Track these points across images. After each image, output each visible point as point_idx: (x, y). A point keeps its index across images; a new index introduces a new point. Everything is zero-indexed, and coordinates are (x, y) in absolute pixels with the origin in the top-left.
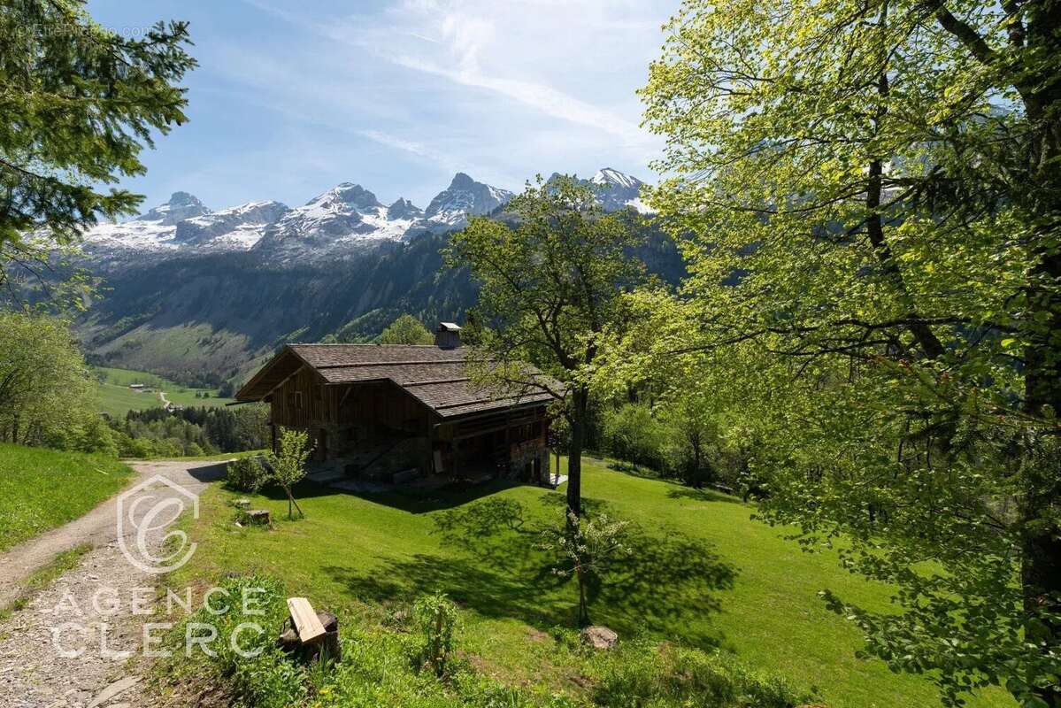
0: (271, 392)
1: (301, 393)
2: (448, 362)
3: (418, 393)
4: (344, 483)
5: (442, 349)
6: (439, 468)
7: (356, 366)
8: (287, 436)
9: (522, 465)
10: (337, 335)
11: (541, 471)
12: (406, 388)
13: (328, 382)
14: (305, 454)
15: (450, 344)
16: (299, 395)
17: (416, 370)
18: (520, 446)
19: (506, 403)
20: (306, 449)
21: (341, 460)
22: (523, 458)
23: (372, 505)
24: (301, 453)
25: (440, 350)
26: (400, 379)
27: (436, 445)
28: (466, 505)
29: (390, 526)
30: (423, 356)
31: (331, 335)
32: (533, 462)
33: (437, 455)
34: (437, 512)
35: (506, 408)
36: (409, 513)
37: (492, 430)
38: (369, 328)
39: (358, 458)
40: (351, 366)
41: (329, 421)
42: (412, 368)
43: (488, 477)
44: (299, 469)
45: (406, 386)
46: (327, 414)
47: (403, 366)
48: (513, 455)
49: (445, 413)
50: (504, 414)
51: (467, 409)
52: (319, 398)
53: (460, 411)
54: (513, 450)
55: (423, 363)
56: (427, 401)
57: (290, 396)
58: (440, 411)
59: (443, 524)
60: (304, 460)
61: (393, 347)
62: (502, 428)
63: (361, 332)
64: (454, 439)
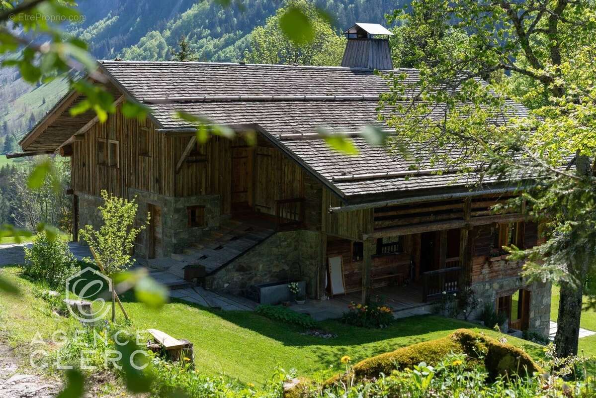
0: (71, 140)
1: (117, 142)
2: (363, 100)
3: (305, 153)
4: (183, 291)
5: (356, 72)
6: (338, 288)
7: (204, 101)
8: (110, 204)
9: (493, 299)
10: (168, 33)
11: (532, 315)
12: (286, 143)
13: (161, 126)
14: (133, 233)
15: (370, 64)
16: (114, 145)
17: (305, 112)
18: (490, 263)
19: (460, 180)
20: (136, 225)
21: (178, 257)
22: (496, 286)
23: (228, 326)
24: (128, 231)
25: (353, 76)
26: (275, 127)
27: (335, 245)
28: (372, 345)
29: (251, 359)
30: (320, 85)
31: (156, 33)
32: (515, 297)
33: (336, 263)
34: (324, 347)
35: (462, 188)
36: (278, 344)
37: (435, 227)
38: (227, 20)
39: (204, 257)
40: (197, 101)
41: (160, 191)
42: (297, 108)
43: (423, 310)
44: (125, 253)
45: (286, 139)
46: (158, 181)
47: (283, 104)
48: (475, 277)
49: (348, 190)
50: (459, 200)
51: (389, 186)
52: (145, 153)
53: (375, 188)
54: (475, 268)
55: (316, 100)
56: (320, 168)
57: (101, 147)
58: (340, 186)
59: (328, 363)
60: (132, 242)
61: (267, 68)
62: (456, 225)
63: (211, 26)
64: (365, 237)
